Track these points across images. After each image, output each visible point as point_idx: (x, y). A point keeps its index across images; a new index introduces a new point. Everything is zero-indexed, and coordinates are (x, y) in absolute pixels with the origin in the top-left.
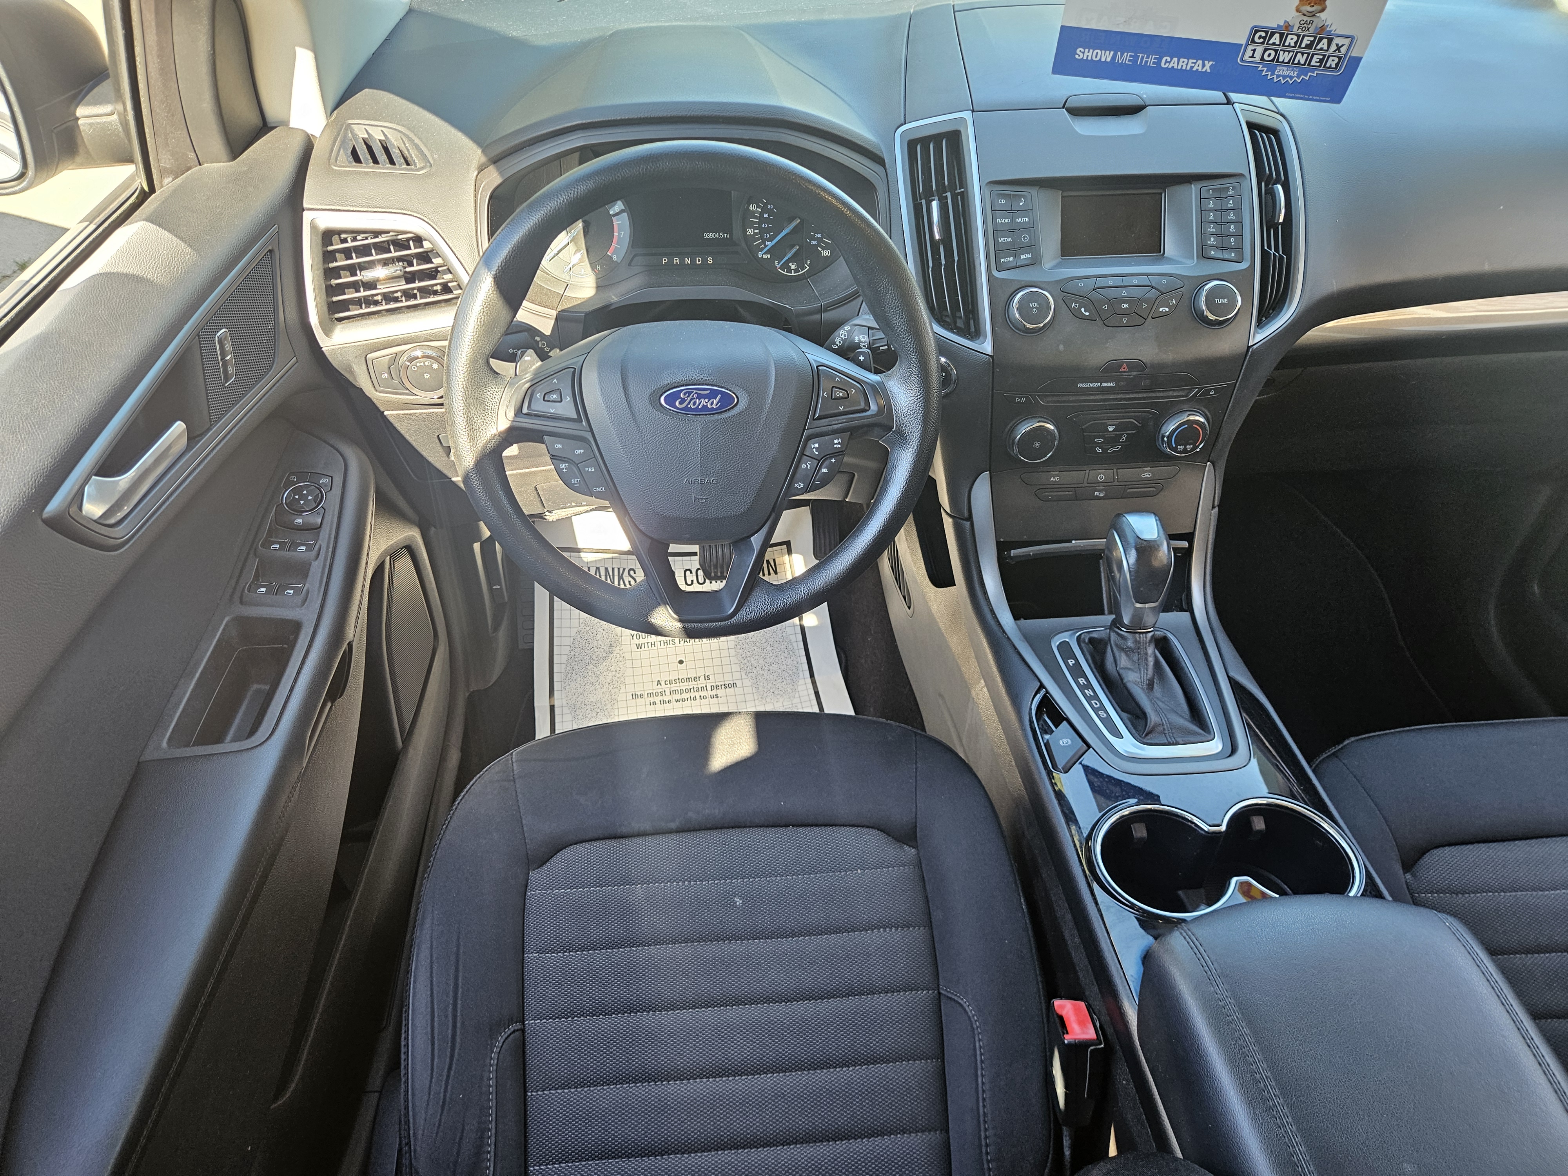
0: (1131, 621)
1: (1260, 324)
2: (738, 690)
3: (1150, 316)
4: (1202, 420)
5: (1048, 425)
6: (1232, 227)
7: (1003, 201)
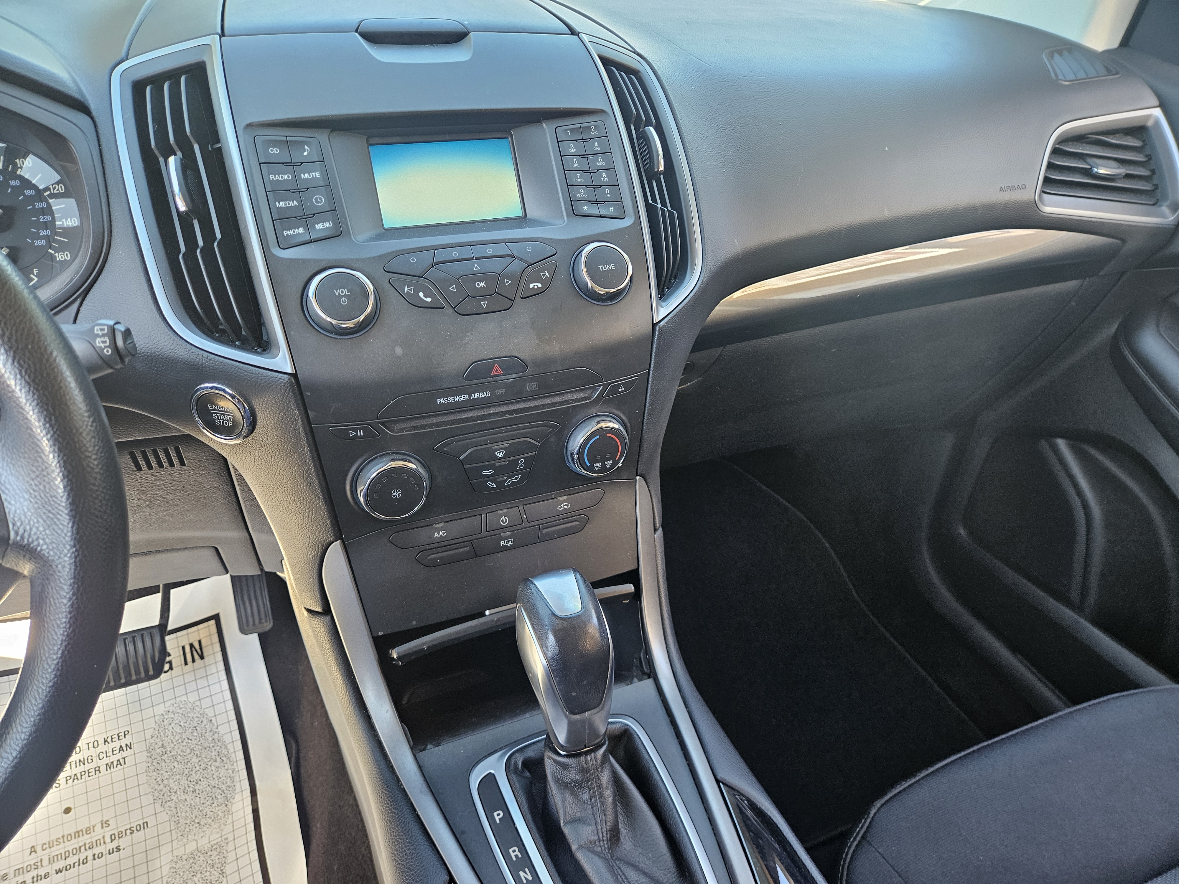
0: (568, 739)
1: (662, 295)
2: (150, 832)
3: (518, 296)
4: (616, 426)
5: (411, 465)
6: (604, 175)
7: (276, 151)
